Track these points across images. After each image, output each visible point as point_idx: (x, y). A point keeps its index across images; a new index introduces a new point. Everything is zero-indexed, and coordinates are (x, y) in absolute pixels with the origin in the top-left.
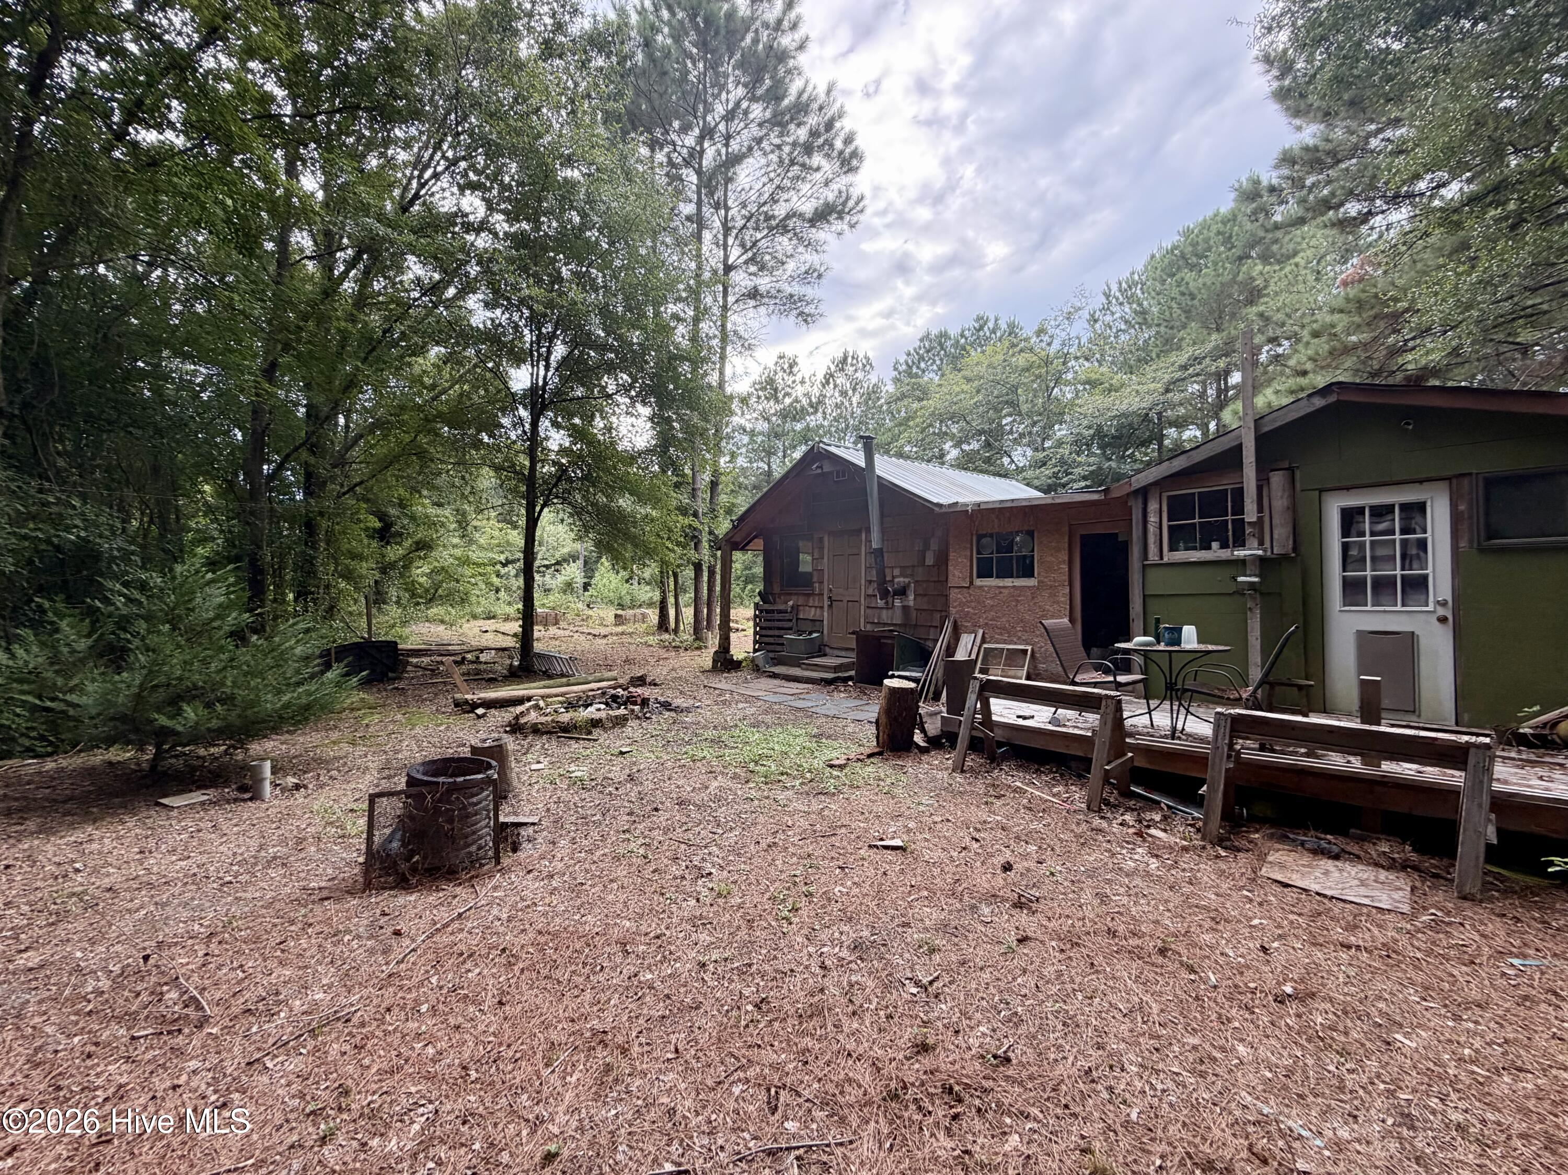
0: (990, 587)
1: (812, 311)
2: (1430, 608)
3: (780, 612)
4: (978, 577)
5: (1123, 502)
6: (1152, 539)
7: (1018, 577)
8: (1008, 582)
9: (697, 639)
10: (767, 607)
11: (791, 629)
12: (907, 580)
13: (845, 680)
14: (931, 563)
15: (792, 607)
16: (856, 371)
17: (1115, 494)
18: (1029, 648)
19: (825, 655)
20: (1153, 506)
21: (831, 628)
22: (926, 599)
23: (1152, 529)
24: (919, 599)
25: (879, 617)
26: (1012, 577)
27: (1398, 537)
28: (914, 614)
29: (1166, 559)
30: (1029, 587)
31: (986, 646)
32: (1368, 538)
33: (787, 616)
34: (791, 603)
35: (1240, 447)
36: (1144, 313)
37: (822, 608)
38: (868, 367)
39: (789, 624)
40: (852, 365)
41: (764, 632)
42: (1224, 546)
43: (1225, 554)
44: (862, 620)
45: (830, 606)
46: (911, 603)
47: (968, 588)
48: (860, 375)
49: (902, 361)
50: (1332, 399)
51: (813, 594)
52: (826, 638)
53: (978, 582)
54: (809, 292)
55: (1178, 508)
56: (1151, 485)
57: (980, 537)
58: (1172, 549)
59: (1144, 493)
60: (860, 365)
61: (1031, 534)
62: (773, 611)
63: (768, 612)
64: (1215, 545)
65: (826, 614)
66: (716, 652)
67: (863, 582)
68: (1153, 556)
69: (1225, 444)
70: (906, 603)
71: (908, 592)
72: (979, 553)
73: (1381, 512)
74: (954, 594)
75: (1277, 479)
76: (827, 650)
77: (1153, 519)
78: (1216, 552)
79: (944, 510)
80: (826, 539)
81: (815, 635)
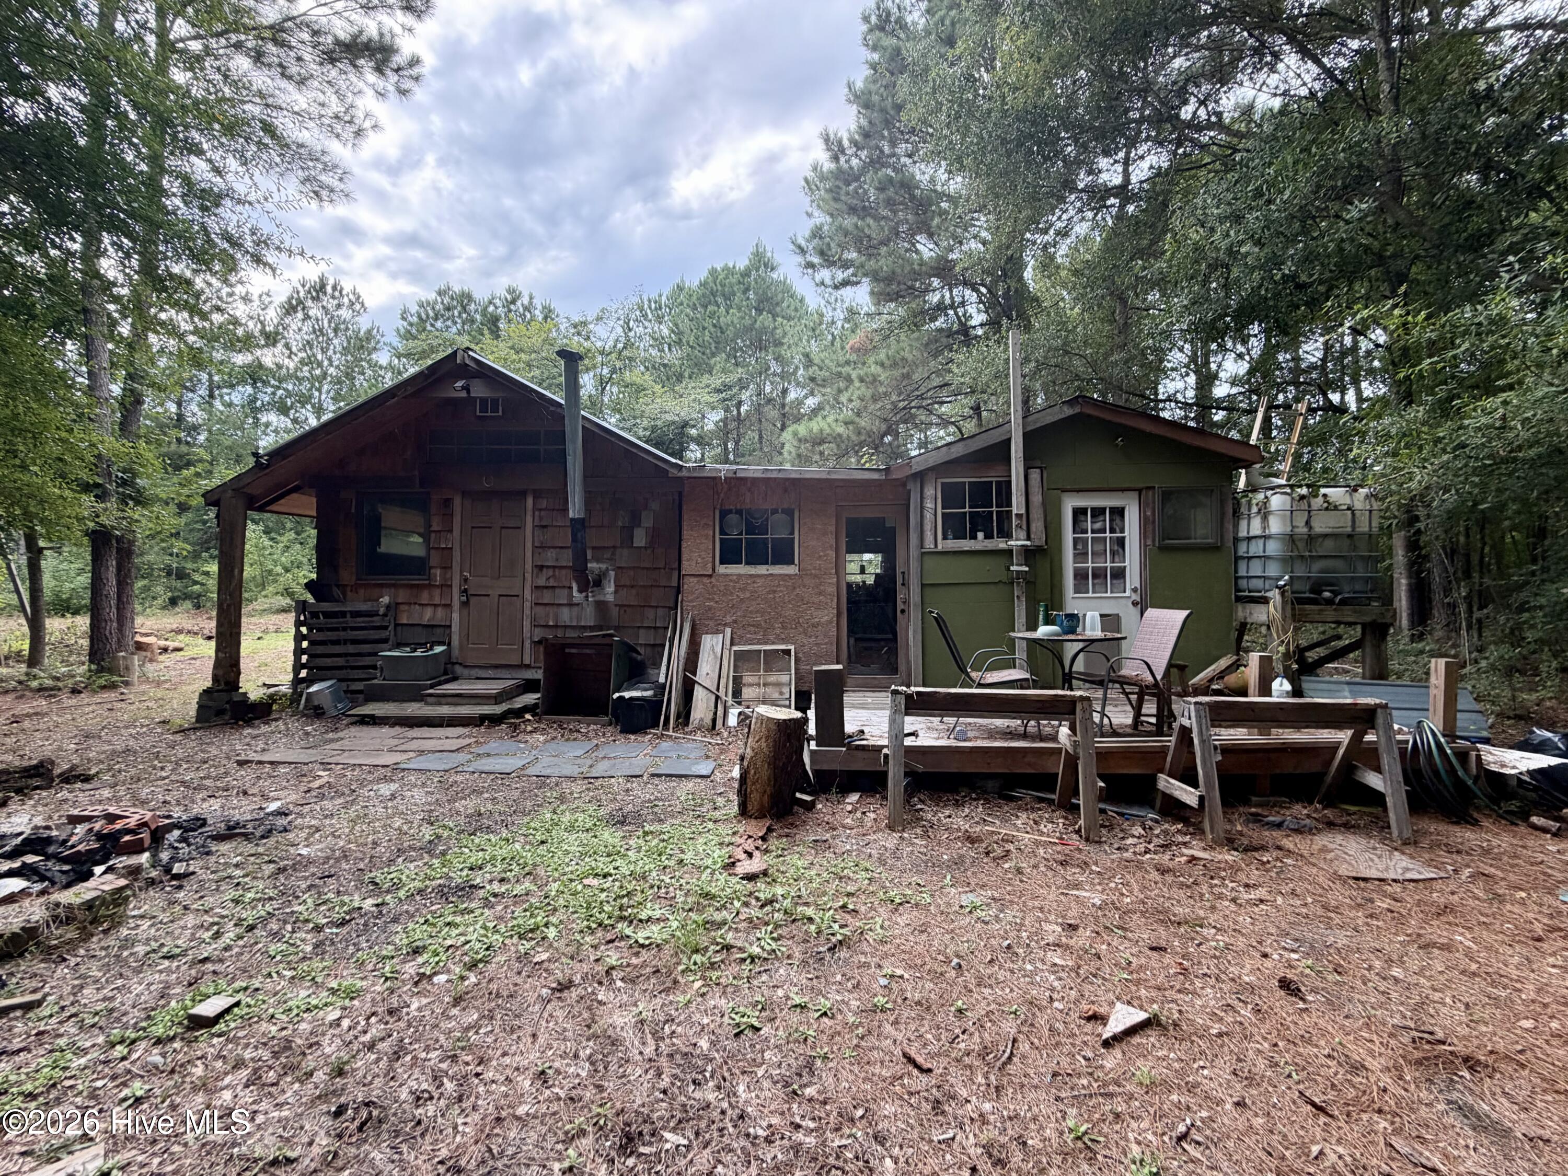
0: (739, 575)
1: (335, 183)
2: (1127, 594)
3: (356, 614)
4: (722, 563)
5: (903, 483)
6: (928, 526)
7: (774, 563)
8: (762, 570)
9: (101, 670)
10: (326, 606)
11: (385, 641)
12: (603, 566)
13: (519, 713)
14: (643, 544)
15: (388, 607)
16: (339, 306)
17: (895, 476)
18: (792, 648)
19: (455, 679)
20: (929, 492)
21: (466, 637)
22: (634, 591)
23: (928, 516)
24: (623, 592)
25: (556, 617)
26: (766, 563)
27: (1108, 534)
28: (615, 611)
29: (940, 547)
30: (789, 576)
31: (735, 648)
32: (1089, 535)
33: (377, 621)
34: (385, 600)
35: (1009, 440)
36: (680, 333)
37: (448, 606)
38: (357, 307)
39: (383, 634)
40: (333, 297)
41: (320, 650)
42: (989, 536)
43: (990, 544)
44: (527, 624)
45: (465, 604)
46: (610, 598)
47: (710, 576)
48: (345, 313)
49: (413, 311)
50: (1077, 410)
51: (430, 586)
52: (456, 652)
53: (722, 569)
54: (338, 150)
55: (950, 496)
56: (928, 469)
57: (724, 514)
58: (945, 538)
59: (920, 477)
60: (346, 300)
61: (790, 513)
62: (343, 614)
63: (327, 615)
64: (980, 535)
65: (456, 616)
66: (206, 692)
67: (529, 567)
68: (929, 544)
69: (995, 437)
70: (601, 598)
71: (605, 582)
72: (722, 532)
73: (1098, 512)
74: (690, 584)
75: (1035, 475)
76: (458, 669)
77: (929, 504)
78: (980, 542)
79: (684, 473)
80: (457, 501)
81: (438, 649)
